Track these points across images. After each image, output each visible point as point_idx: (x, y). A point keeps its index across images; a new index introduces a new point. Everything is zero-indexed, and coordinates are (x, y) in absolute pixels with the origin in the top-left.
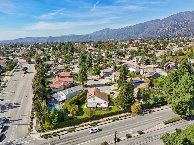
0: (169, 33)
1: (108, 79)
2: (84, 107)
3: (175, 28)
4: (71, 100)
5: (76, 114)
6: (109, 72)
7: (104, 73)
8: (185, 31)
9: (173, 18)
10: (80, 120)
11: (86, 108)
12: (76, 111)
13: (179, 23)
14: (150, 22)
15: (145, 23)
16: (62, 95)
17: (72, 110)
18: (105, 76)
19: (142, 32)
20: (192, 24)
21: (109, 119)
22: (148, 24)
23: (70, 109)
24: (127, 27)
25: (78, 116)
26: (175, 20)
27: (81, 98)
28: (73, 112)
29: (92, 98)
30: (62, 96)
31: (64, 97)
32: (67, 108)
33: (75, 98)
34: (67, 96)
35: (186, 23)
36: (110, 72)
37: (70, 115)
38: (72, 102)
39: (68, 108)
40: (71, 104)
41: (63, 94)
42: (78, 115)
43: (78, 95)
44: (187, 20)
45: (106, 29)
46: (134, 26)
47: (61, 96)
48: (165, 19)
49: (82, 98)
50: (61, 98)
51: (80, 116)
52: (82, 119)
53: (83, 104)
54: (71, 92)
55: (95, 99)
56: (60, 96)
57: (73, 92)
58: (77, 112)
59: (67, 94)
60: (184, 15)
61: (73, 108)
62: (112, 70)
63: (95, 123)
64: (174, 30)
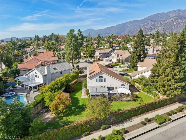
0: (148, 32)
1: (107, 60)
2: (82, 96)
3: (153, 28)
4: (53, 82)
5: (66, 112)
6: (106, 53)
7: (100, 54)
8: (162, 30)
9: (150, 19)
10: (77, 127)
11: (87, 97)
12: (64, 104)
13: (156, 23)
14: (129, 23)
15: (125, 24)
16: (36, 76)
17: (54, 102)
18: (101, 58)
19: (122, 32)
20: (167, 23)
21: (149, 121)
22: (127, 24)
23: (51, 100)
24: (108, 27)
25: (71, 116)
26: (152, 21)
27: (73, 82)
28: (56, 106)
29: (98, 78)
30: (36, 78)
31: (40, 80)
32: (43, 99)
33: (62, 79)
34: (44, 76)
35: (162, 23)
36: (108, 53)
37: (49, 116)
38: (56, 86)
39: (46, 99)
40: (53, 90)
41: (38, 74)
42: (69, 114)
43: (66, 74)
44: (163, 20)
45: (89, 29)
46: (115, 26)
47: (34, 80)
48: (142, 20)
49: (75, 82)
50: (34, 82)
51: (75, 115)
52: (82, 125)
53: (78, 91)
54: (53, 71)
55: (104, 78)
56: (32, 80)
57: (56, 71)
58: (68, 107)
59: (46, 73)
60: (159, 16)
61: (56, 98)
62: (109, 51)
63: (118, 132)
64: (151, 29)
